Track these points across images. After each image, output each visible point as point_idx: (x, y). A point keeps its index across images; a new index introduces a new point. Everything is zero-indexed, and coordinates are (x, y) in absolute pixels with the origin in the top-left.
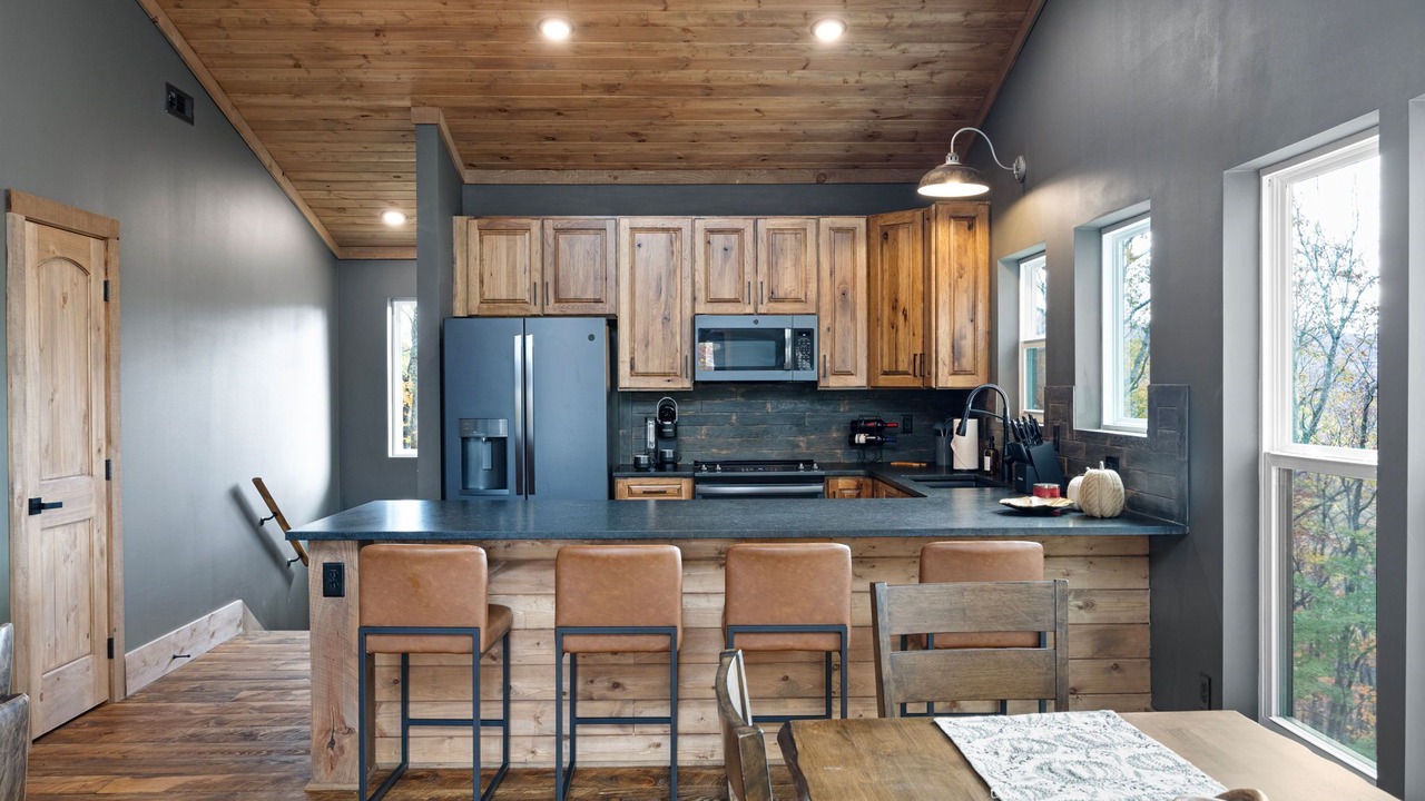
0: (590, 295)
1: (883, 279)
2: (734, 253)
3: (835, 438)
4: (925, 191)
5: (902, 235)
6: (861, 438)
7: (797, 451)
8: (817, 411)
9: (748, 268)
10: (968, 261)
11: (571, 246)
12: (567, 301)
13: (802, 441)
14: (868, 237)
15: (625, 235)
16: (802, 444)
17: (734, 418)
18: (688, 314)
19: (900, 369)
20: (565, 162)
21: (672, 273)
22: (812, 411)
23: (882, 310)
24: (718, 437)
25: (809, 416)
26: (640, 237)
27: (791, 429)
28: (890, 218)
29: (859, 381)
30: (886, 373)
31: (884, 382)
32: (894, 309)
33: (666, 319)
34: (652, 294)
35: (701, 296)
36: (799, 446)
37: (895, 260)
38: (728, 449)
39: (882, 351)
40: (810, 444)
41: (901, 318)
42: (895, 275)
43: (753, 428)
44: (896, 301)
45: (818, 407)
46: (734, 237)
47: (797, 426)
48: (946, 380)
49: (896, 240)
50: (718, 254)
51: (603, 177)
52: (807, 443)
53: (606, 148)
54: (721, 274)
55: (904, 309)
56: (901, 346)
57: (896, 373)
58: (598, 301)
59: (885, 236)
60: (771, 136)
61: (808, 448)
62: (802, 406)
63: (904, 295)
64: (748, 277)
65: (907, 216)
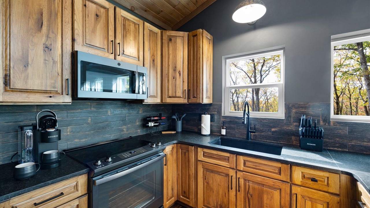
1: (169, 58)
3: (138, 125)
5: (179, 41)
6: (151, 124)
7: (122, 133)
8: (130, 114)
13: (124, 128)
14: (162, 39)
16: (124, 130)
17: (90, 120)
18: (68, 50)
19: (177, 95)
22: (129, 114)
23: (168, 71)
24: (79, 132)
25: (128, 116)
27: (120, 122)
28: (173, 33)
29: (158, 101)
30: (170, 97)
31: (169, 101)
32: (175, 70)
33: (47, 48)
35: (79, 40)
36: (123, 131)
37: (175, 50)
38: (86, 138)
39: (168, 88)
40: (128, 129)
41: (178, 75)
42: (175, 57)
43: (100, 124)
44: (176, 67)
45: (131, 112)
46: (103, 10)
47: (122, 121)
49: (175, 42)
52: (127, 129)
54: (94, 31)
55: (179, 71)
56: (177, 86)
57: (175, 97)
59: (170, 40)
61: (127, 131)
62: (124, 111)
63: (180, 66)
64: (111, 38)
65: (181, 33)
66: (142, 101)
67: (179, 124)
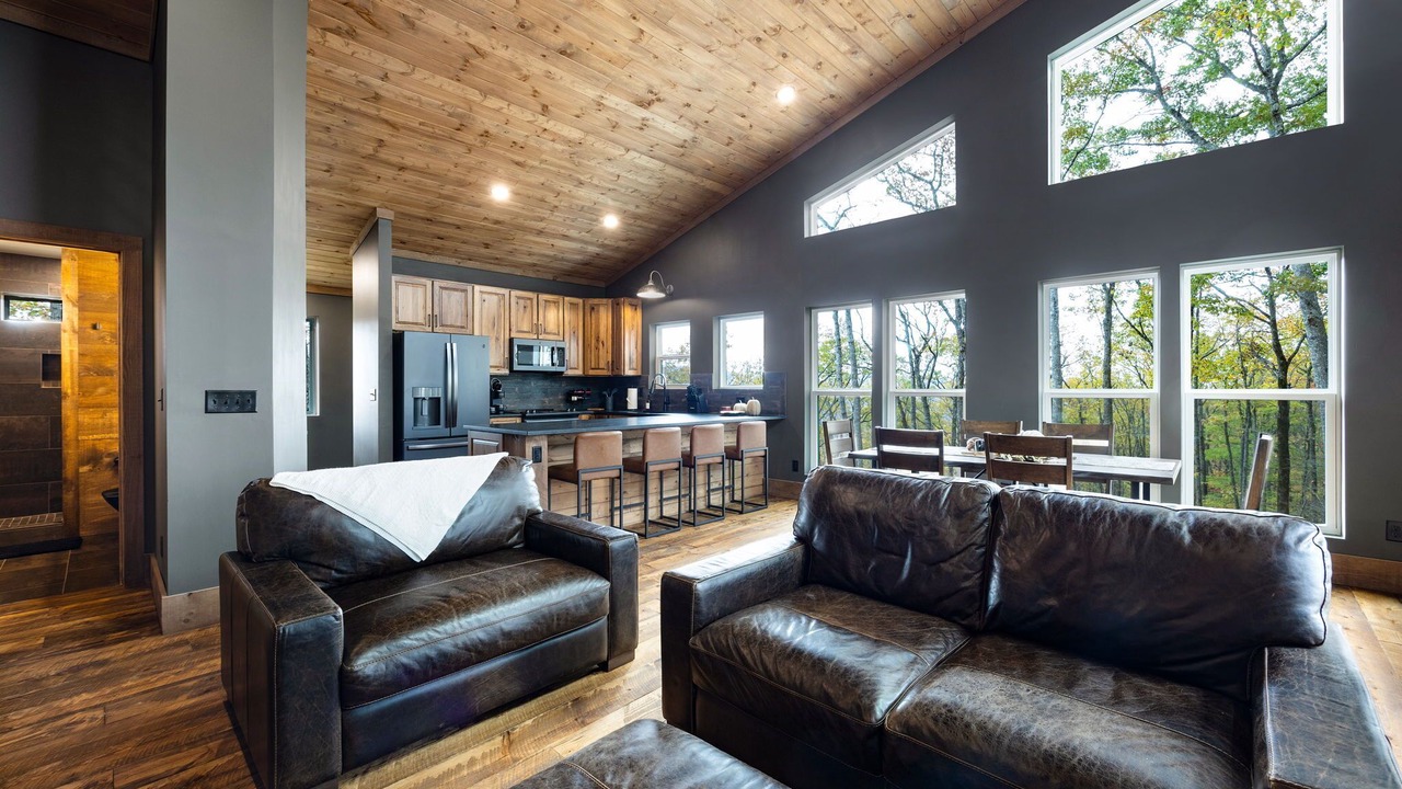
0: (459, 324)
1: (591, 326)
2: (528, 309)
3: (560, 399)
4: (639, 295)
5: (602, 309)
6: (575, 398)
7: (544, 403)
8: (552, 386)
9: (535, 317)
10: (635, 323)
11: (449, 297)
12: (447, 326)
13: (546, 400)
14: (584, 308)
15: (477, 295)
18: (507, 337)
19: (601, 366)
20: (437, 250)
21: (499, 317)
23: (591, 341)
25: (550, 388)
26: (485, 296)
27: (542, 395)
28: (596, 301)
29: (579, 372)
30: (593, 369)
31: (591, 373)
32: (598, 341)
33: (497, 339)
34: (490, 326)
35: (513, 329)
37: (598, 319)
39: (591, 359)
40: (550, 402)
41: (601, 345)
42: (598, 326)
44: (599, 337)
46: (529, 302)
47: (545, 393)
48: (629, 372)
49: (598, 311)
50: (522, 309)
51: (453, 261)
53: (465, 248)
54: (523, 320)
55: (603, 341)
56: (601, 357)
57: (598, 369)
58: (462, 327)
59: (593, 309)
60: (547, 256)
61: (549, 404)
62: (546, 384)
63: (603, 336)
64: (535, 322)
65: (604, 301)
66: (562, 373)
67: (610, 400)
